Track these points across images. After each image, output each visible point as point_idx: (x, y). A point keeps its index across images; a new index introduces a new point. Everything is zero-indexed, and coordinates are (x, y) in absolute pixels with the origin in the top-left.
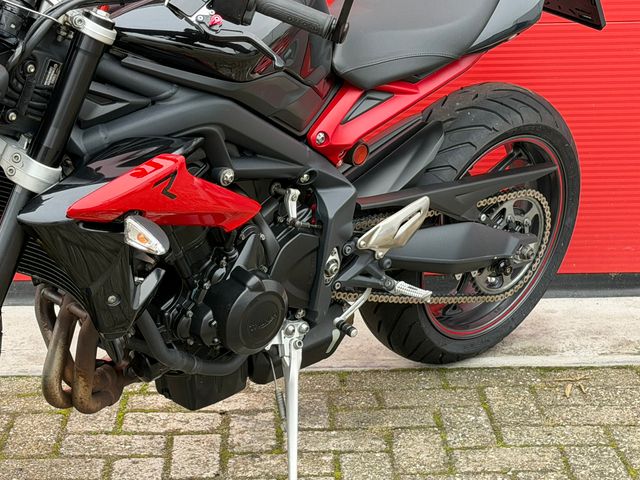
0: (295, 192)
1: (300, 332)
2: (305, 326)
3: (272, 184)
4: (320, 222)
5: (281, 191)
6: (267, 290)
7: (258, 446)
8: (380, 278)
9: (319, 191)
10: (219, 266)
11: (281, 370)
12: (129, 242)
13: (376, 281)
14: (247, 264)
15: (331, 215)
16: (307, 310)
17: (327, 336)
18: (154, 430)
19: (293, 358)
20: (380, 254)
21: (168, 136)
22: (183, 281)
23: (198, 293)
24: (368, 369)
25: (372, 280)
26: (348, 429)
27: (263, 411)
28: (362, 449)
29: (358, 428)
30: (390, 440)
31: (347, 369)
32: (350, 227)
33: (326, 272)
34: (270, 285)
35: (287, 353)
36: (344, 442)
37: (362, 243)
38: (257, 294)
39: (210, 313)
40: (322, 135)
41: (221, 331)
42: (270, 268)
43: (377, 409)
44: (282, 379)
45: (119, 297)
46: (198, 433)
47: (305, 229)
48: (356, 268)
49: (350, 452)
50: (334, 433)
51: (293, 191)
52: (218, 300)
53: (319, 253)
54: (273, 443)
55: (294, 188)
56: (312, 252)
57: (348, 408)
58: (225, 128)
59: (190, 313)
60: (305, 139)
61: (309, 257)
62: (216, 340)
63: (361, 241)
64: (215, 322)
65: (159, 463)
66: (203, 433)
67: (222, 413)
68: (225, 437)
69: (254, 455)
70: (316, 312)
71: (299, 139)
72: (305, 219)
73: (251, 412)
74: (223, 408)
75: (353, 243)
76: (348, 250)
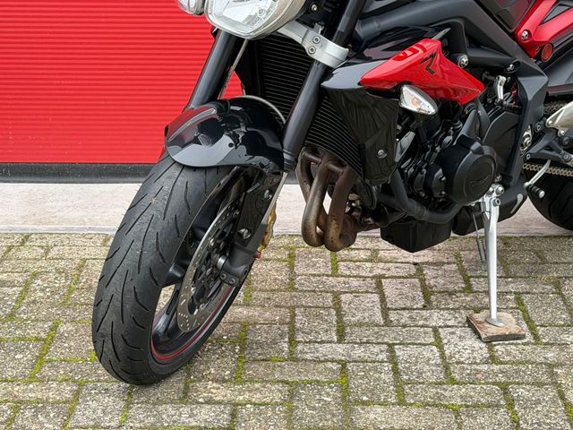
0: (503, 79)
1: (497, 193)
2: (501, 189)
3: (483, 72)
4: (520, 104)
5: (491, 78)
6: (486, 154)
7: (451, 287)
8: (559, 152)
9: (520, 79)
10: (447, 134)
11: (482, 222)
12: (404, 105)
13: (557, 155)
14: (468, 133)
15: (530, 98)
16: (503, 176)
17: (513, 198)
18: (364, 274)
19: (493, 213)
20: (562, 132)
21: (427, 26)
22: (419, 146)
23: (430, 156)
24: (525, 235)
25: (553, 153)
26: (521, 277)
27: (448, 263)
28: (537, 291)
29: (529, 276)
30: (557, 285)
31: (508, 235)
32: (542, 108)
33: (522, 145)
34: (487, 150)
35: (488, 210)
36: (522, 286)
37: (550, 122)
38: (479, 156)
39: (441, 171)
40: (526, 33)
41: (448, 185)
42: (482, 138)
43: (540, 264)
44: (482, 230)
45: (386, 151)
46: (400, 277)
47: (509, 109)
48: (543, 143)
49: (528, 293)
50: (510, 279)
51: (501, 77)
52: (447, 160)
53: (518, 129)
54: (463, 286)
55: (502, 75)
56: (513, 127)
57: (516, 262)
58: (466, 20)
59: (424, 171)
60: (514, 36)
61: (511, 131)
62: (443, 193)
63: (549, 121)
64: (444, 178)
65: (376, 297)
66: (403, 277)
67: (415, 264)
68: (423, 281)
69: (451, 294)
70: (512, 177)
71: (510, 35)
72: (509, 101)
73: (439, 264)
74: (415, 261)
75: (542, 122)
76: (539, 127)
